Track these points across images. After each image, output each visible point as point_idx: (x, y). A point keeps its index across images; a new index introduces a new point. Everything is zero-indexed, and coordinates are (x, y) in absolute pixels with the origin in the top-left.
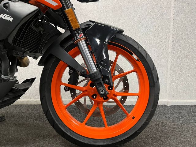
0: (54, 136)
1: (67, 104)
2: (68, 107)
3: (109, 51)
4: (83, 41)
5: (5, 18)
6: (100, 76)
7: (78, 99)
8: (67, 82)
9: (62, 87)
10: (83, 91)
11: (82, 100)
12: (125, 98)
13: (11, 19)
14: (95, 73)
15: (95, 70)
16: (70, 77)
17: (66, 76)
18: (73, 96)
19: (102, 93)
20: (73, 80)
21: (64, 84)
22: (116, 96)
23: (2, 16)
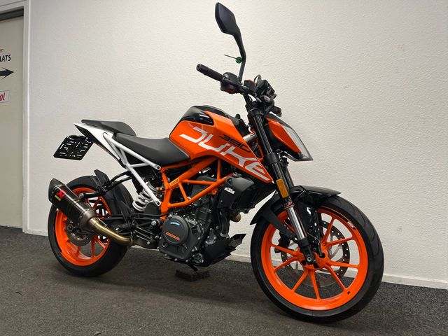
0: (263, 301)
1: (278, 266)
2: (279, 270)
3: (322, 214)
4: (292, 208)
5: (229, 191)
6: (307, 244)
7: (289, 263)
8: (277, 243)
9: (272, 249)
10: (294, 256)
11: (293, 264)
12: (345, 269)
13: (233, 193)
14: (303, 240)
15: (304, 237)
16: (280, 237)
17: (276, 237)
18: (284, 259)
19: (310, 261)
20: (284, 243)
21: (274, 246)
22: (330, 265)
23: (226, 189)
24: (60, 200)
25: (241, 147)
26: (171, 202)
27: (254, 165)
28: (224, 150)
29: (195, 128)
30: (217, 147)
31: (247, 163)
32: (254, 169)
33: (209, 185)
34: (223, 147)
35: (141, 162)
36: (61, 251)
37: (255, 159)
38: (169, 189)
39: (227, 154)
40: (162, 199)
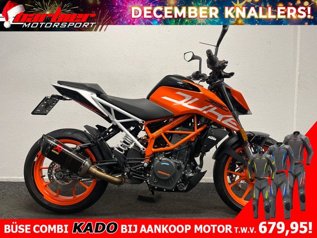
4: (249, 147)
5: (212, 139)
13: (215, 139)
23: (209, 137)
24: (58, 153)
25: (222, 108)
26: (154, 148)
27: (229, 120)
28: (206, 110)
29: (179, 93)
30: (200, 107)
31: (224, 119)
32: (229, 123)
33: (188, 135)
34: (206, 107)
35: (129, 118)
36: (43, 196)
37: (231, 116)
38: (153, 138)
39: (209, 112)
40: (146, 146)
